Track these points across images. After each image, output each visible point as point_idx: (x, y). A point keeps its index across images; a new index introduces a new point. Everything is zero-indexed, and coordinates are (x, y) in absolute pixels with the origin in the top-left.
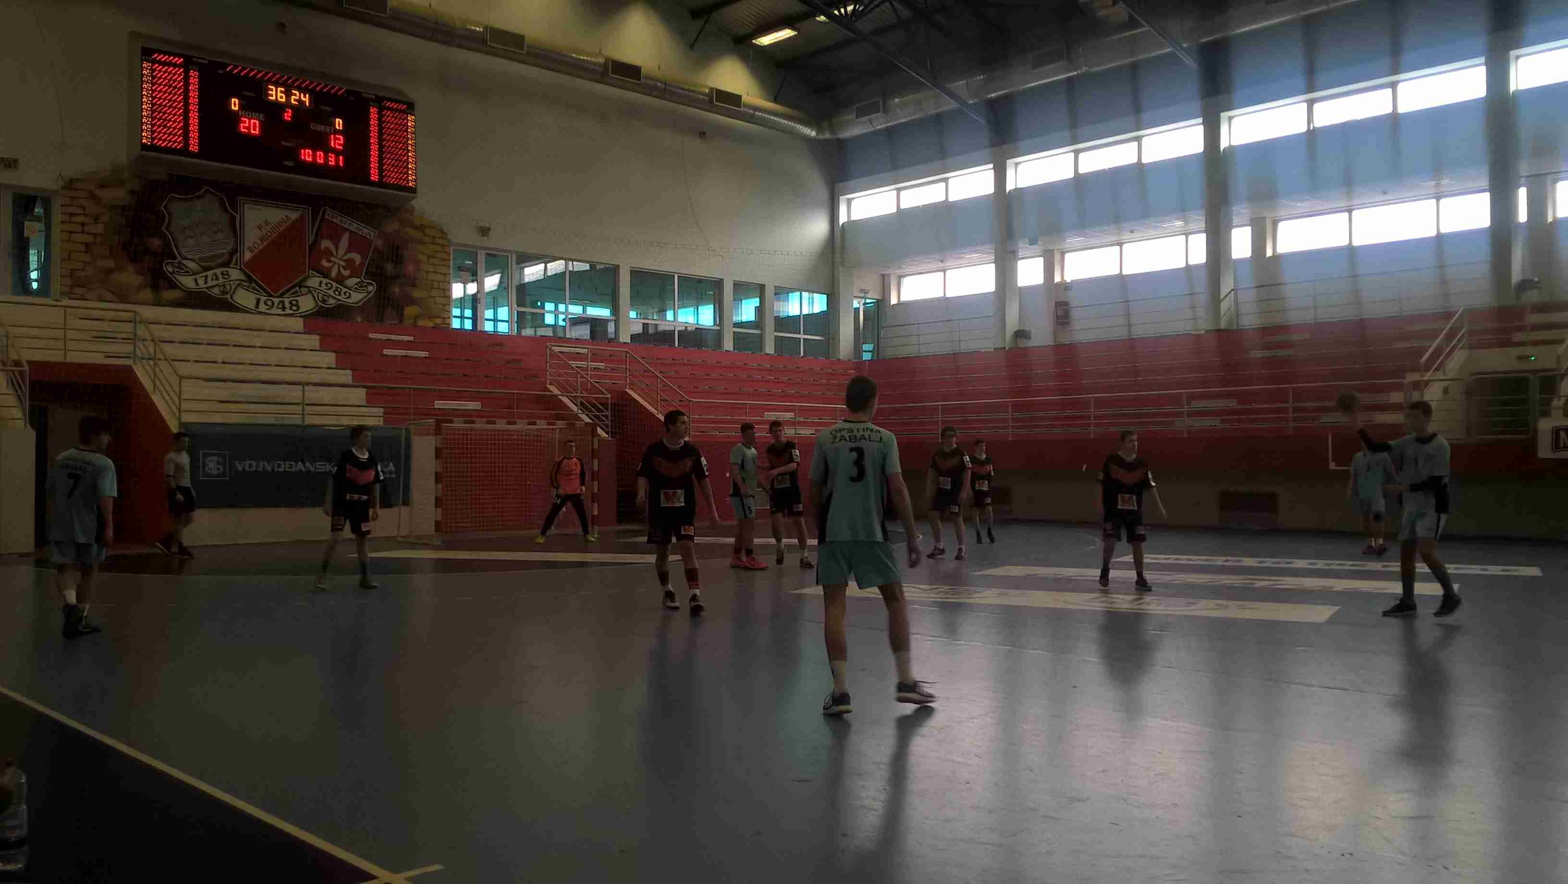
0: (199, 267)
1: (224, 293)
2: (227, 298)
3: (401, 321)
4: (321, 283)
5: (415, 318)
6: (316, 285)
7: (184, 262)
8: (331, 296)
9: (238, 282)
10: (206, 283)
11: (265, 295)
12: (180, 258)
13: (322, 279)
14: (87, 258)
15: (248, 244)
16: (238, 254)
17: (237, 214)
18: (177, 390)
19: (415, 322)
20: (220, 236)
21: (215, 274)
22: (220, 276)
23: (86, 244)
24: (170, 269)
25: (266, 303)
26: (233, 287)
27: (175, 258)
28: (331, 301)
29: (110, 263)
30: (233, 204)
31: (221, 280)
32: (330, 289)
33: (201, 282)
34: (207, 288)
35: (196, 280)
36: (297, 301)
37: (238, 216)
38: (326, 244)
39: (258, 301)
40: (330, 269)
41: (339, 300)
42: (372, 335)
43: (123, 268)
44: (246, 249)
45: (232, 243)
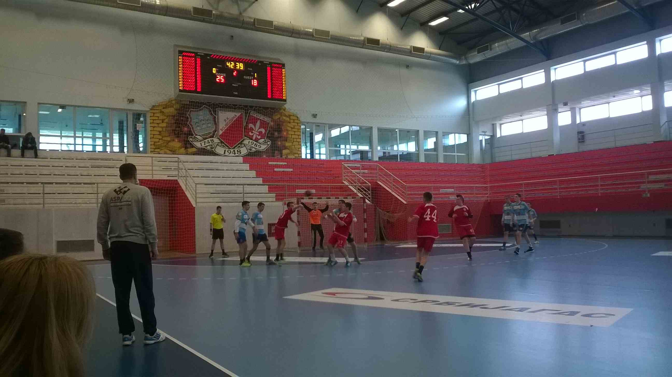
0: (202, 138)
1: (212, 148)
2: (213, 150)
3: (282, 156)
4: (249, 142)
5: (287, 155)
6: (247, 143)
7: (196, 136)
8: (253, 147)
9: (217, 143)
10: (205, 145)
11: (227, 148)
12: (195, 135)
13: (249, 140)
14: (160, 137)
15: (220, 128)
16: (217, 132)
17: (216, 115)
18: (195, 189)
19: (287, 156)
20: (209, 125)
21: (208, 141)
22: (210, 141)
23: (160, 132)
24: (191, 140)
25: (228, 152)
26: (215, 146)
27: (192, 135)
28: (254, 150)
29: (169, 139)
30: (215, 112)
31: (211, 143)
32: (253, 144)
33: (203, 144)
34: (205, 147)
35: (201, 143)
36: (240, 150)
37: (216, 117)
38: (251, 125)
39: (225, 151)
40: (253, 136)
41: (256, 149)
42: (270, 163)
43: (173, 140)
44: (220, 130)
45: (214, 128)
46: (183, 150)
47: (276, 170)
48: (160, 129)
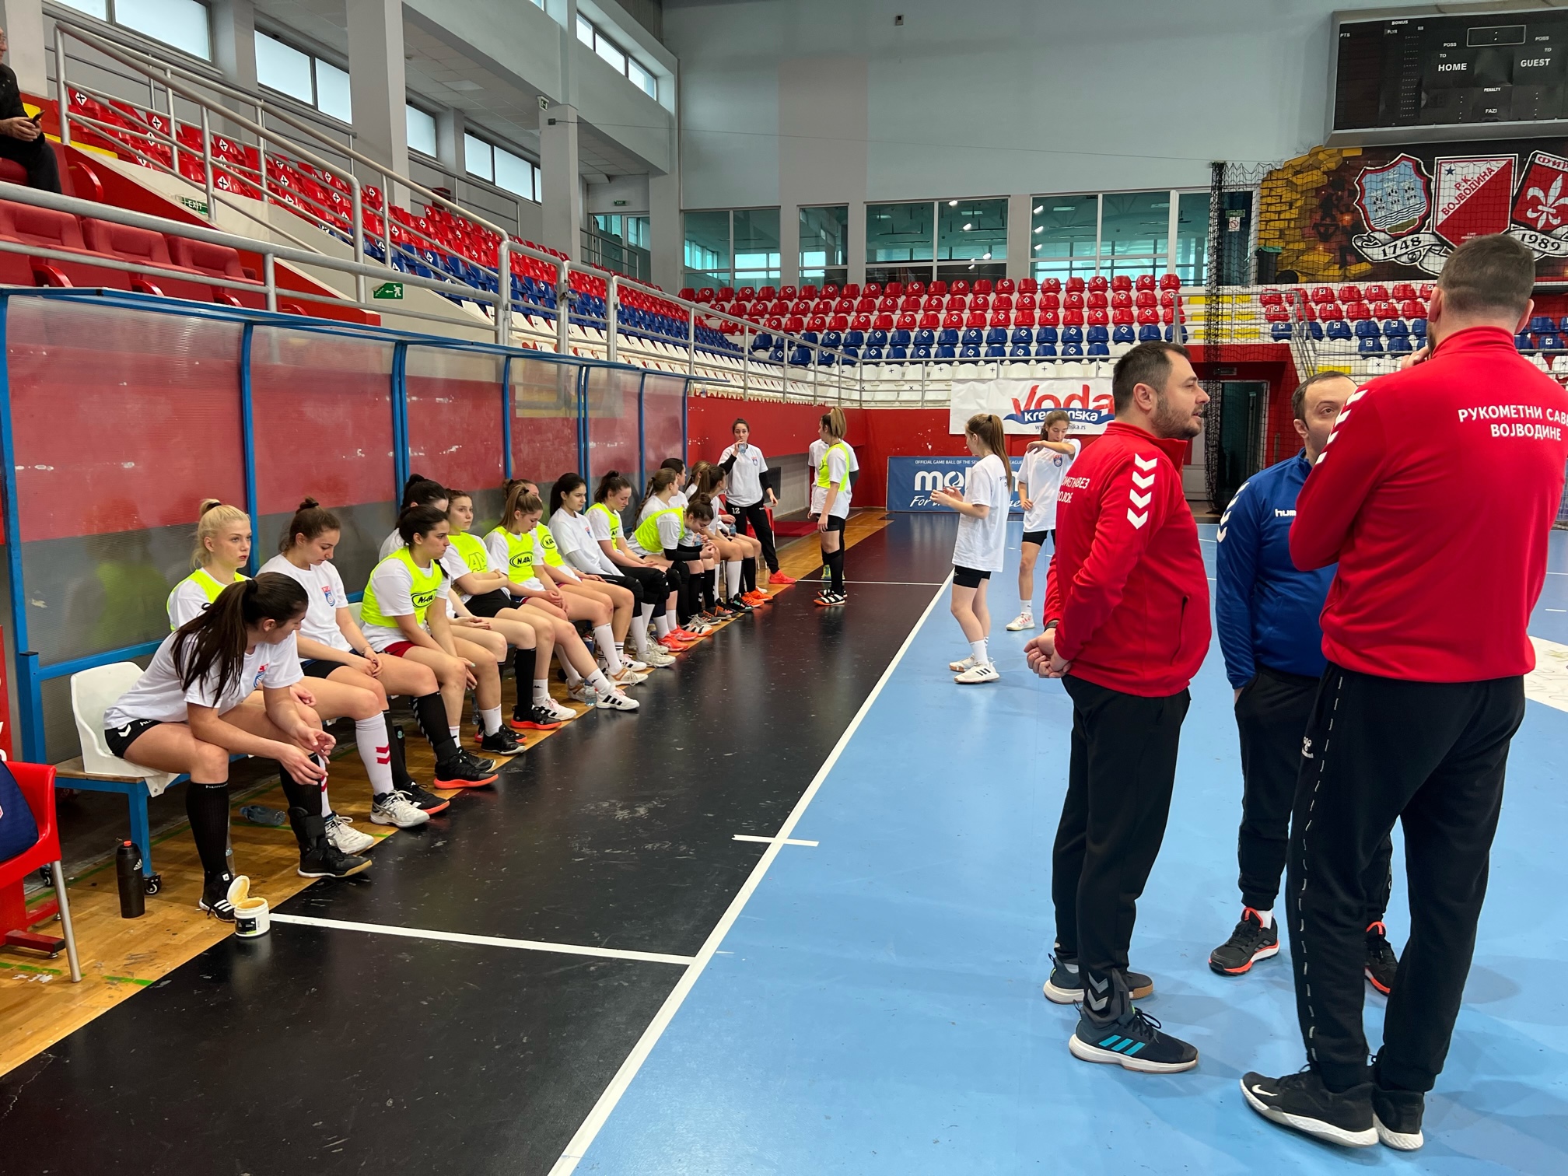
0: (1388, 236)
2: (1415, 265)
4: (1524, 235)
8: (1534, 249)
9: (1428, 247)
10: (1394, 252)
12: (1370, 231)
14: (1281, 244)
15: (1442, 206)
16: (1431, 217)
20: (1412, 203)
22: (1409, 243)
23: (1281, 231)
26: (1423, 254)
27: (1364, 232)
29: (1302, 246)
30: (1429, 166)
31: (1411, 248)
32: (1535, 242)
33: (1389, 250)
35: (1384, 251)
38: (1534, 192)
40: (1537, 219)
41: (1544, 253)
43: (1314, 249)
44: (1440, 212)
46: (1335, 270)
48: (1283, 225)
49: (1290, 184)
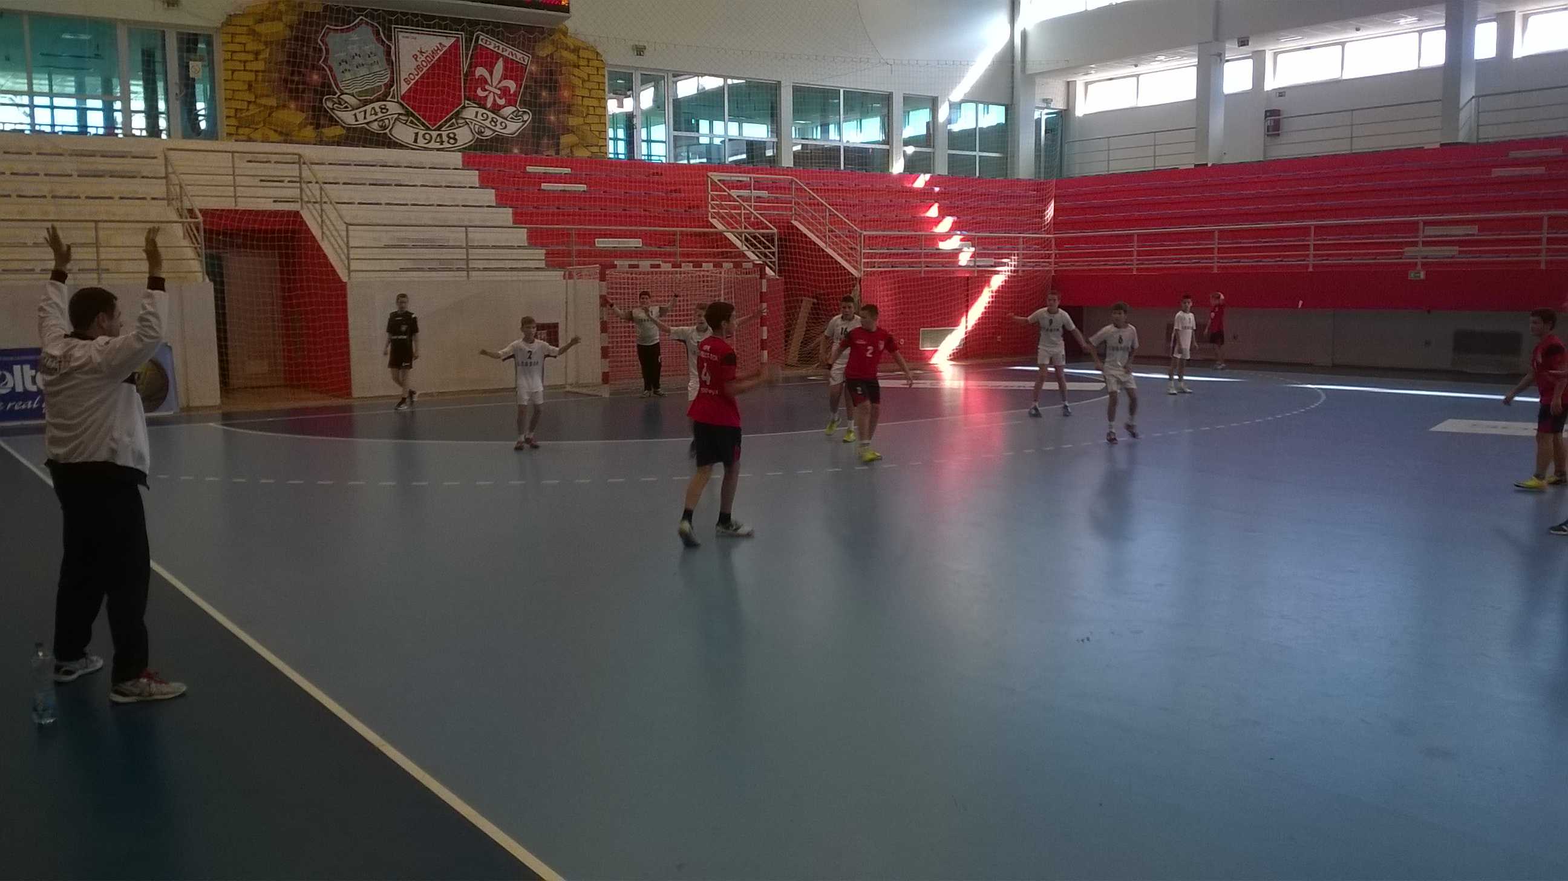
0: (358, 102)
1: (383, 128)
2: (386, 134)
4: (477, 113)
5: (572, 147)
6: (473, 117)
7: (343, 97)
8: (487, 127)
9: (396, 116)
10: (365, 118)
11: (423, 128)
12: (339, 94)
13: (477, 109)
14: (251, 97)
15: (404, 75)
16: (395, 85)
18: (344, 234)
19: (572, 151)
20: (376, 68)
21: (373, 108)
22: (378, 110)
23: (249, 82)
24: (330, 104)
25: (424, 137)
26: (392, 122)
27: (333, 93)
28: (488, 133)
29: (272, 102)
30: (388, 33)
31: (380, 115)
32: (486, 120)
33: (361, 116)
34: (367, 123)
36: (455, 134)
37: (393, 48)
39: (417, 134)
40: (485, 98)
41: (495, 131)
42: (529, 169)
43: (284, 106)
44: (403, 82)
45: (388, 75)
46: (309, 132)
47: (544, 186)
48: (251, 77)
49: (252, 32)
